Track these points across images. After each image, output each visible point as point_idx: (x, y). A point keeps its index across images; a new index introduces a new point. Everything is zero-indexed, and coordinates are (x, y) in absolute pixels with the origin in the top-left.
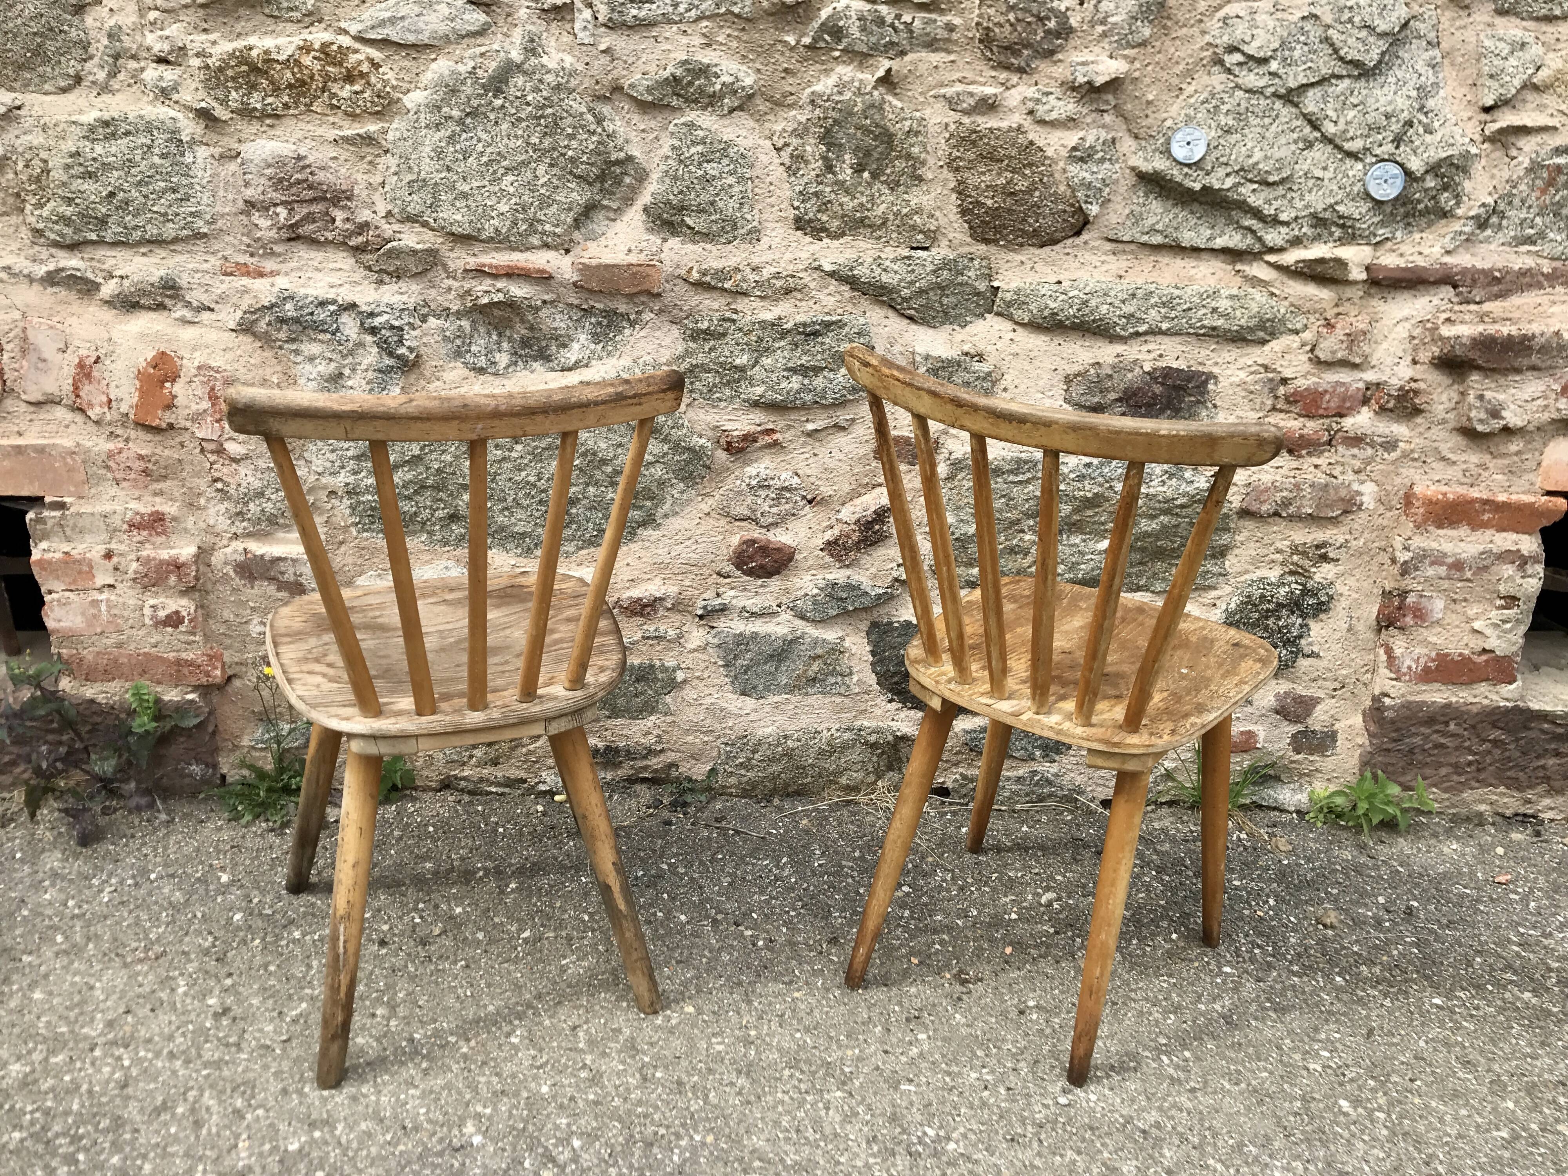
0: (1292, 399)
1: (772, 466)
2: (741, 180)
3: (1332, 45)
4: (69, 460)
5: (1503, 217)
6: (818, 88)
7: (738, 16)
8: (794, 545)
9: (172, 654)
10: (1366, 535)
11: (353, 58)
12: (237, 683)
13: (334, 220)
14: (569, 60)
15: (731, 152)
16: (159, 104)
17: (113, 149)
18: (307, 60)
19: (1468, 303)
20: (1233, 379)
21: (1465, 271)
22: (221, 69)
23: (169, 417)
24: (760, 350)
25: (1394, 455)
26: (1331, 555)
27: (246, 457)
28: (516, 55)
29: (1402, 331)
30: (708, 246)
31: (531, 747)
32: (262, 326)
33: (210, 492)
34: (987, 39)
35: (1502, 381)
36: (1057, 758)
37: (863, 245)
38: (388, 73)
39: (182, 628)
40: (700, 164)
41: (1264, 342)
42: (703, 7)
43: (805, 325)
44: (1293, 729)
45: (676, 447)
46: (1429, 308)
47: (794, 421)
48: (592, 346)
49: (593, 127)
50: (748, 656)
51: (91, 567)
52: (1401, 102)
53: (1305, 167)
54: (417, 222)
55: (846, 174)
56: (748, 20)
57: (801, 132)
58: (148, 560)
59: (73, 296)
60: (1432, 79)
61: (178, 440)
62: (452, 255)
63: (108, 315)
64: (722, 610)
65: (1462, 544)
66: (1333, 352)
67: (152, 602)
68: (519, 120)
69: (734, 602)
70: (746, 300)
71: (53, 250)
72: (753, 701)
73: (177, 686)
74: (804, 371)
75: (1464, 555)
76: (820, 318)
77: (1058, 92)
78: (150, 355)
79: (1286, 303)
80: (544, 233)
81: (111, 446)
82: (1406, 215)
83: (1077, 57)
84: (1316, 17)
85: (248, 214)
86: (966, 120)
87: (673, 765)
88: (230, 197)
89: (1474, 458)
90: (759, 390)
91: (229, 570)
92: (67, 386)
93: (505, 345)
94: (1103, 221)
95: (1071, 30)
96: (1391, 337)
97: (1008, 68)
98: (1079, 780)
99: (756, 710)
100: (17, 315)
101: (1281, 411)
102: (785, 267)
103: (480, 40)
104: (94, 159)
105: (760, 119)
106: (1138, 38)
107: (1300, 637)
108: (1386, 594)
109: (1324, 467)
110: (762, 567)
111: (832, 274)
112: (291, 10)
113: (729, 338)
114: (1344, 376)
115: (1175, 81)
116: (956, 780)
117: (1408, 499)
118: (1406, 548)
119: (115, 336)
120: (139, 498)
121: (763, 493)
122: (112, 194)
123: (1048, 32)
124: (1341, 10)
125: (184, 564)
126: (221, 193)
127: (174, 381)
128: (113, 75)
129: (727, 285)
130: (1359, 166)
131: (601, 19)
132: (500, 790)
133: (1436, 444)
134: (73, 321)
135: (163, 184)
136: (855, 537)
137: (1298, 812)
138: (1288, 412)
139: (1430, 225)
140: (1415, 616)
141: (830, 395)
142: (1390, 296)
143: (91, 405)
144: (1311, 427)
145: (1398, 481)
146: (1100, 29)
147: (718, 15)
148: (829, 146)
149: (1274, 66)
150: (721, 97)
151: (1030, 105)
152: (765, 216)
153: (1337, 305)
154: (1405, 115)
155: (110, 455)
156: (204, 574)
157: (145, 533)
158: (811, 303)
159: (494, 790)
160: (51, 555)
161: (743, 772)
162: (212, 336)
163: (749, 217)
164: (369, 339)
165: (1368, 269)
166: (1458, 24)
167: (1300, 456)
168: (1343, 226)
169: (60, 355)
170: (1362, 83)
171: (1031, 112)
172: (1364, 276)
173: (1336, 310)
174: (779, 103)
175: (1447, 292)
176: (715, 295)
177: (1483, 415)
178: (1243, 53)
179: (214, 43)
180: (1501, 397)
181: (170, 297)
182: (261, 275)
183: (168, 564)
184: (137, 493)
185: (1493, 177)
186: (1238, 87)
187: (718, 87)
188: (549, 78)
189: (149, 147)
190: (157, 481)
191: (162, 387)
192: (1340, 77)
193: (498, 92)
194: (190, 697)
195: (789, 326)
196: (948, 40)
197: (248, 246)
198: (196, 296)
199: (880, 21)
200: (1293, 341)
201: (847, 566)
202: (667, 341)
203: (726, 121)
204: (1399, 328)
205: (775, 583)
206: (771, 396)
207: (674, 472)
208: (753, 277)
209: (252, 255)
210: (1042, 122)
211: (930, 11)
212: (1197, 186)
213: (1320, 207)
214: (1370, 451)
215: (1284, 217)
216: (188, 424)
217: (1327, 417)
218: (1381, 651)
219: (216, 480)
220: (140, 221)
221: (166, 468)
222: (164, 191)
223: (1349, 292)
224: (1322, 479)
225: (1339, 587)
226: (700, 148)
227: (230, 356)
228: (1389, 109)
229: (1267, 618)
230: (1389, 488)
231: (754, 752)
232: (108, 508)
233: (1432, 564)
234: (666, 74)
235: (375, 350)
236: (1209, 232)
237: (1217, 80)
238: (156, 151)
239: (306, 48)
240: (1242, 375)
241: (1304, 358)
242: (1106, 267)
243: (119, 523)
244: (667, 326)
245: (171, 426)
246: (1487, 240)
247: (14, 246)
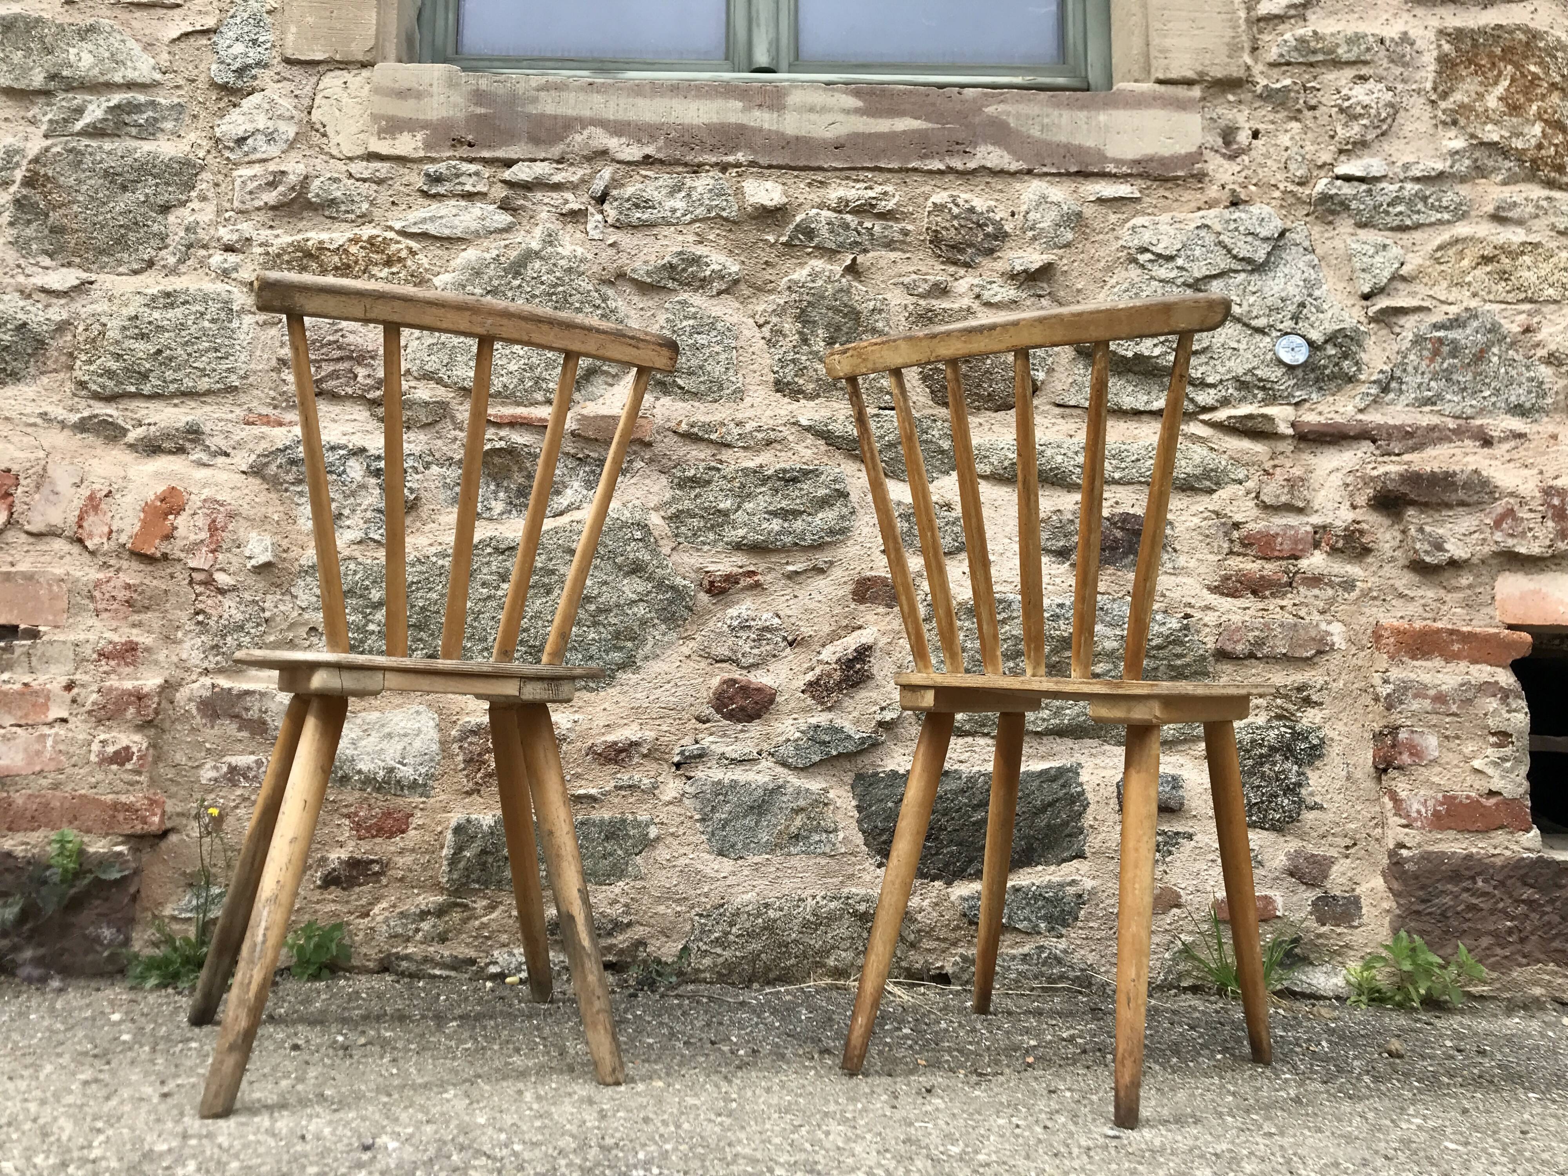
0: (1247, 543)
1: (752, 607)
2: (727, 348)
3: (1225, 247)
4: (55, 588)
5: (1401, 383)
6: (795, 276)
7: (726, 219)
8: (775, 686)
9: (111, 796)
10: (1343, 676)
11: (394, 247)
12: (173, 838)
13: (356, 376)
14: (580, 251)
15: (719, 325)
16: (219, 282)
17: (169, 316)
18: (353, 249)
19: (1389, 455)
20: (1188, 524)
21: (1379, 427)
22: (279, 255)
23: (165, 548)
24: (743, 495)
25: (1354, 595)
26: (1314, 698)
27: (234, 589)
28: (535, 245)
29: (1336, 480)
30: (697, 404)
31: (485, 920)
32: (273, 469)
33: (190, 626)
34: (936, 240)
35: (1437, 516)
36: (1064, 932)
37: (836, 405)
38: (423, 260)
39: (128, 766)
40: (691, 335)
41: (1211, 492)
42: (697, 212)
43: (784, 471)
44: (1312, 895)
45: (661, 585)
46: (1355, 460)
47: (775, 563)
48: (585, 492)
49: (598, 302)
50: (727, 808)
51: (48, 698)
52: (1291, 290)
53: (1222, 340)
54: (432, 379)
55: (819, 345)
56: (735, 223)
57: (780, 311)
58: (111, 689)
59: (99, 442)
60: (1314, 276)
61: (169, 571)
62: (461, 408)
63: (129, 457)
64: (700, 756)
65: (1440, 675)
66: (1278, 496)
67: (102, 737)
68: (534, 296)
69: (713, 747)
70: (730, 452)
71: (91, 402)
72: (732, 862)
73: (107, 834)
74: (785, 514)
75: (1444, 687)
76: (798, 466)
77: (1000, 281)
78: (161, 488)
79: (1226, 456)
80: (547, 390)
81: (101, 576)
82: (1317, 380)
83: (1011, 254)
84: (1207, 227)
85: (279, 371)
86: (922, 302)
87: (641, 943)
88: (265, 356)
89: (1430, 593)
90: (741, 532)
91: (192, 707)
92: (73, 518)
93: (502, 495)
94: (1049, 388)
95: (1006, 235)
96: (1327, 485)
97: (955, 263)
98: (1091, 958)
99: (734, 874)
100: (42, 454)
101: (1239, 554)
102: (766, 421)
103: (505, 236)
104: (150, 323)
105: (744, 301)
106: (1062, 241)
107: (1300, 785)
108: (1378, 737)
109: (1290, 608)
110: (742, 709)
111: (808, 429)
112: (348, 212)
113: (713, 486)
114: (1292, 520)
115: (1099, 275)
116: (955, 964)
117: (1377, 636)
118: (1386, 681)
119: (132, 473)
120: (115, 630)
121: (744, 634)
122: (159, 352)
123: (987, 235)
124: (1228, 222)
125: (146, 695)
126: (258, 353)
127: (178, 513)
128: (181, 261)
129: (713, 437)
130: (1268, 339)
131: (610, 221)
132: (445, 973)
133: (1391, 582)
134: (95, 462)
135: (207, 345)
136: (837, 676)
137: (1338, 998)
138: (1245, 555)
139: (1339, 388)
140: (1411, 754)
141: (809, 537)
142: (1318, 452)
143: (91, 535)
144: (1270, 569)
145: (1363, 620)
146: (1030, 234)
147: (709, 218)
148: (805, 323)
149: (1180, 262)
150: (711, 282)
151: (977, 290)
152: (747, 381)
153: (1272, 458)
154: (1298, 299)
155: (98, 584)
156: (165, 710)
157: (113, 663)
158: (790, 454)
159: (437, 972)
160: (10, 686)
161: (719, 950)
162: (222, 476)
163: (733, 379)
164: (373, 481)
165: (1293, 425)
166: (1326, 235)
167: (1264, 597)
168: (1263, 388)
169: (74, 490)
170: (1256, 276)
171: (978, 297)
172: (1290, 431)
173: (1272, 463)
174: (761, 289)
175: (1367, 446)
176: (702, 446)
177: (1427, 547)
178: (1153, 253)
179: (277, 236)
180: (1441, 531)
181: (191, 441)
182: (281, 424)
183: (130, 694)
184: (115, 624)
185: (1384, 350)
186: (1152, 278)
187: (708, 273)
188: (562, 262)
189: (202, 314)
190: (139, 612)
191: (165, 519)
192: (1236, 271)
193: (517, 274)
194: (118, 849)
195: (770, 472)
196: (903, 242)
197: (273, 399)
198: (216, 442)
199: (847, 227)
200: (1240, 490)
201: (830, 709)
202: (655, 489)
203: (714, 301)
204: (1333, 477)
205: (755, 729)
206: (752, 536)
207: (657, 611)
208: (736, 431)
209: (275, 407)
210: (988, 304)
211: (887, 220)
212: (1130, 354)
213: (1240, 371)
214: (1330, 592)
215: (1210, 380)
216: (182, 555)
217: (1283, 558)
218: (1386, 799)
219: (197, 614)
220: (179, 375)
221: (150, 598)
222: (207, 351)
223: (1282, 446)
224: (1291, 620)
225: (1327, 731)
226: (691, 322)
227: (237, 493)
228: (1283, 294)
229: (1262, 764)
230: (1357, 627)
231: (732, 924)
232: (82, 637)
233: (1415, 696)
234: (665, 261)
235: (378, 491)
236: (1145, 398)
237: (1134, 272)
238: (208, 317)
239: (355, 240)
240: (1196, 520)
241: (1252, 504)
242: (1056, 428)
243: (89, 651)
244: (655, 475)
245: (165, 557)
246: (1391, 403)
247: (55, 398)
